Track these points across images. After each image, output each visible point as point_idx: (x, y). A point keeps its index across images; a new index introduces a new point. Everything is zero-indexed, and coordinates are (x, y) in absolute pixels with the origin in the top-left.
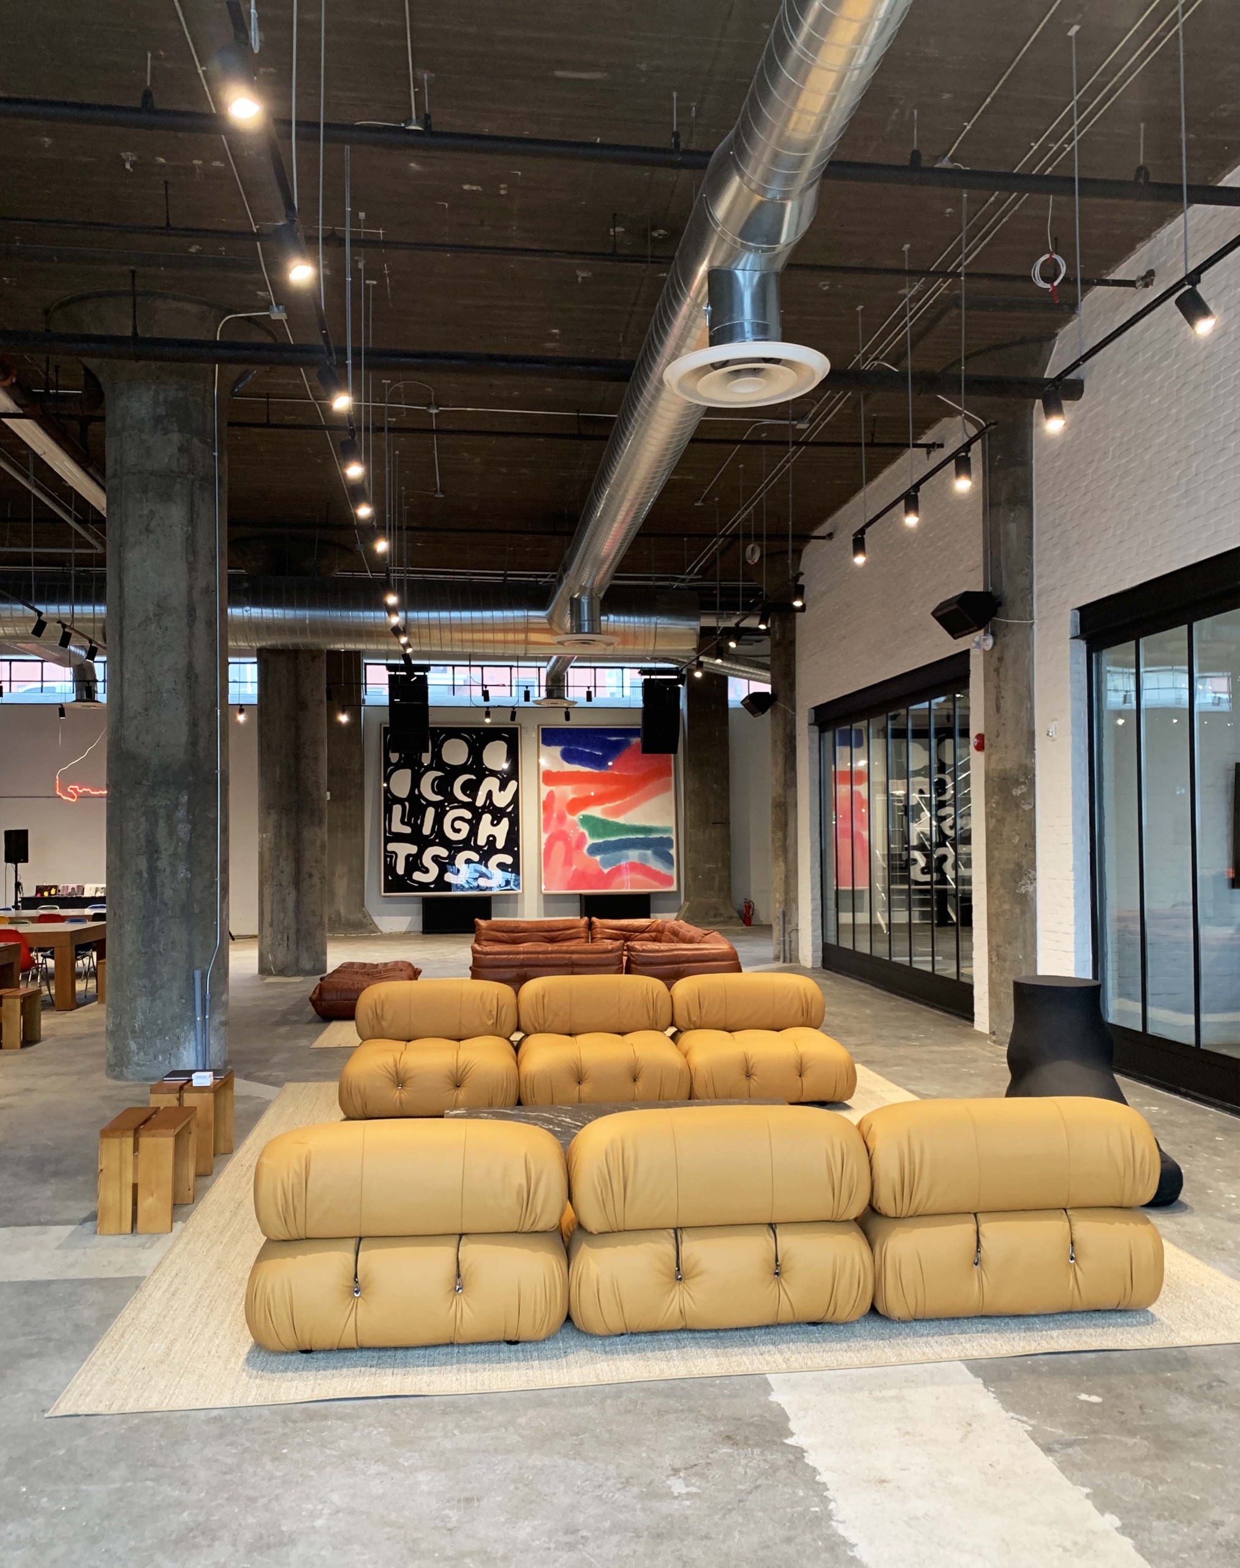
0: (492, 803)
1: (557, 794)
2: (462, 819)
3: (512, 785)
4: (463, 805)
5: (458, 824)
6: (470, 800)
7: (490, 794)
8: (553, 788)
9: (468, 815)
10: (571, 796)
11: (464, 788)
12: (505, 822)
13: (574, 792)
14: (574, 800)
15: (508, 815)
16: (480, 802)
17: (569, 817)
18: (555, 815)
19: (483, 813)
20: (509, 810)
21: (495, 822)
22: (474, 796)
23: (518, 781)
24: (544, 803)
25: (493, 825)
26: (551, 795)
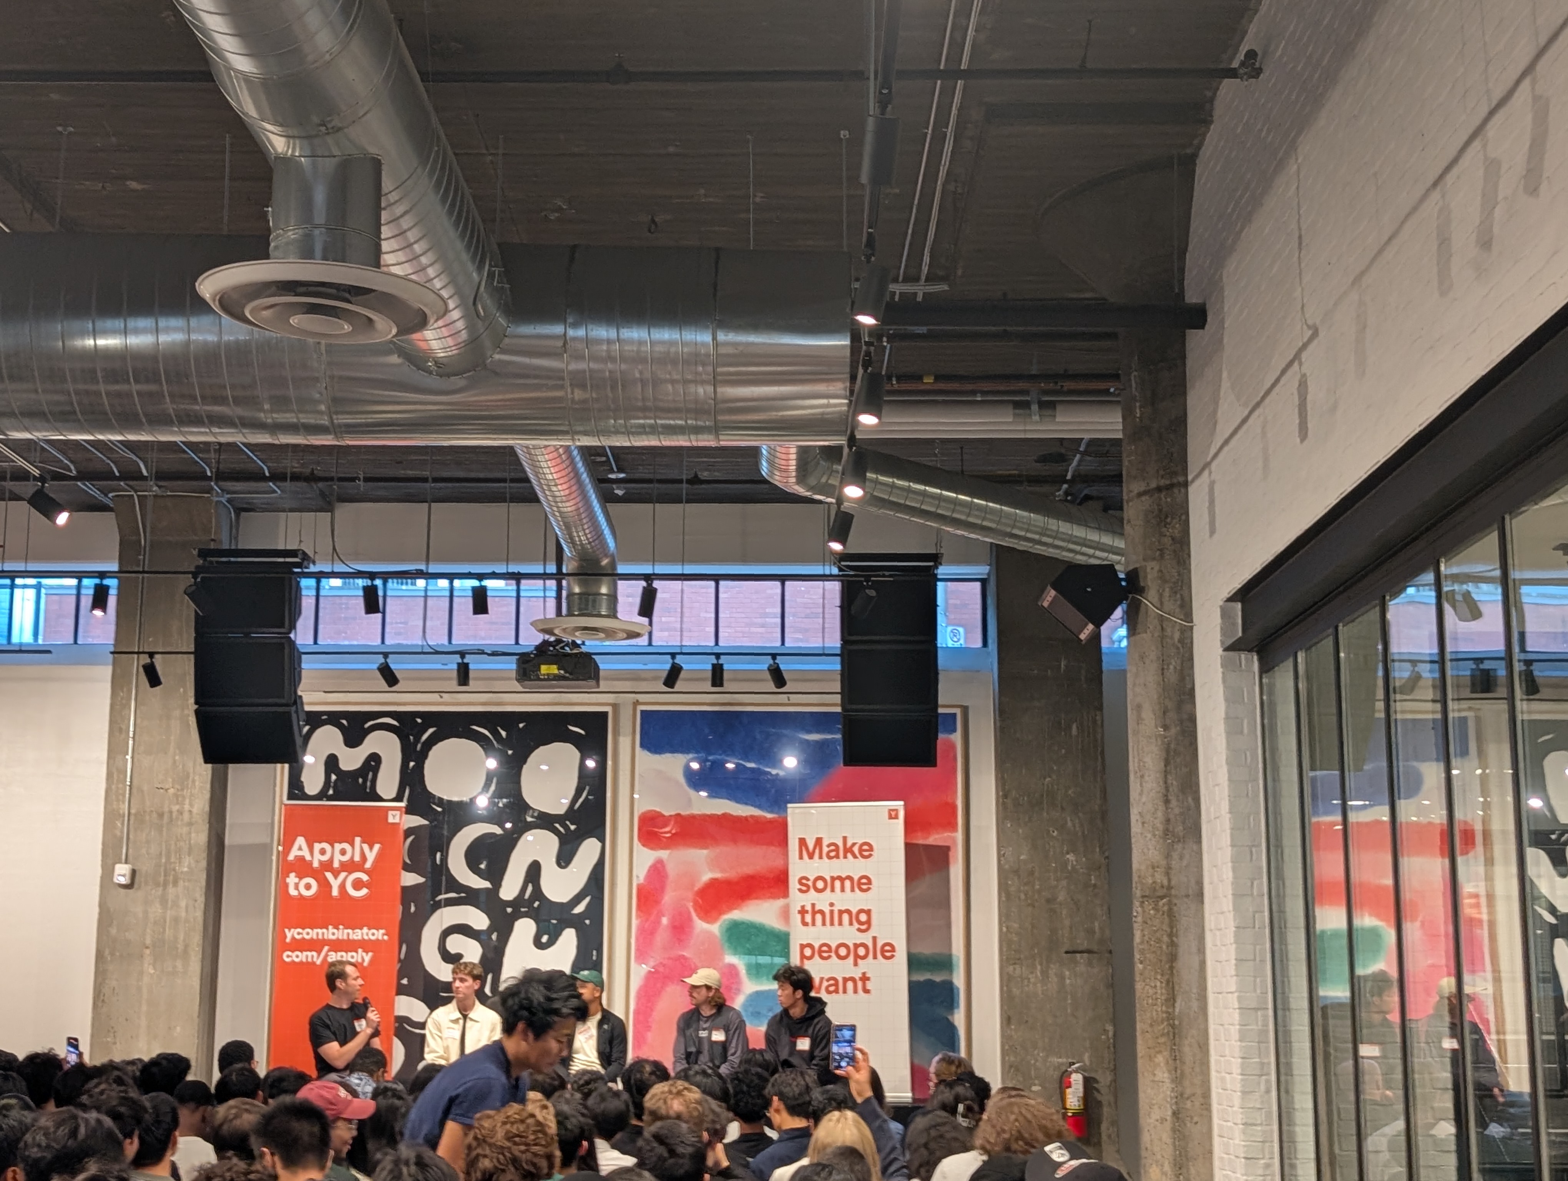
0: (538, 893)
1: (671, 870)
2: (464, 930)
3: (589, 850)
4: (470, 897)
5: (456, 943)
6: (487, 884)
7: (534, 872)
8: (663, 854)
9: (479, 920)
10: (707, 876)
11: (473, 856)
12: (569, 939)
13: (714, 864)
14: (713, 884)
15: (576, 923)
16: (510, 889)
17: (700, 925)
18: (665, 921)
19: (517, 916)
20: (580, 909)
21: (545, 939)
22: (496, 874)
23: (602, 840)
24: (640, 889)
25: (538, 944)
26: (657, 871)
